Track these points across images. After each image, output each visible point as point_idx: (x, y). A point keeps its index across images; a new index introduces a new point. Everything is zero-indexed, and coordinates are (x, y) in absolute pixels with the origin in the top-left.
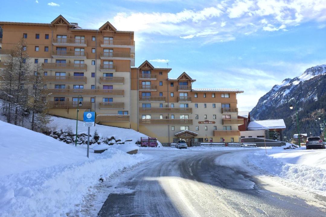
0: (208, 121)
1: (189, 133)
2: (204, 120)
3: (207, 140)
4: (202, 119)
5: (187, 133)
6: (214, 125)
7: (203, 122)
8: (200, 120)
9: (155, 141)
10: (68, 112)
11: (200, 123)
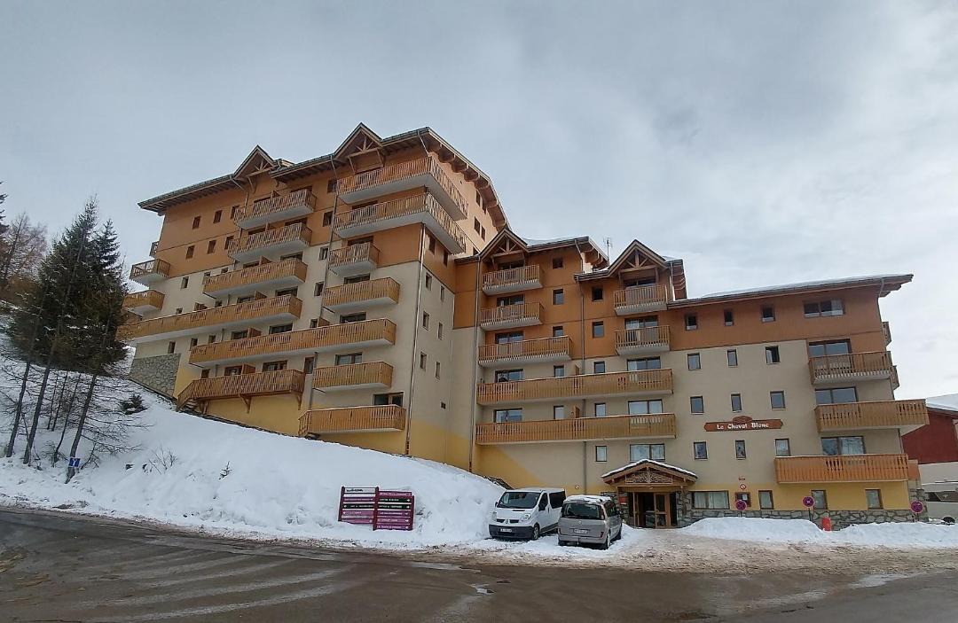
0: (748, 420)
1: (659, 473)
2: (729, 415)
3: (745, 498)
4: (719, 409)
5: (651, 469)
6: (775, 433)
7: (725, 424)
8: (709, 416)
9: (404, 507)
10: (249, 407)
11: (711, 427)
